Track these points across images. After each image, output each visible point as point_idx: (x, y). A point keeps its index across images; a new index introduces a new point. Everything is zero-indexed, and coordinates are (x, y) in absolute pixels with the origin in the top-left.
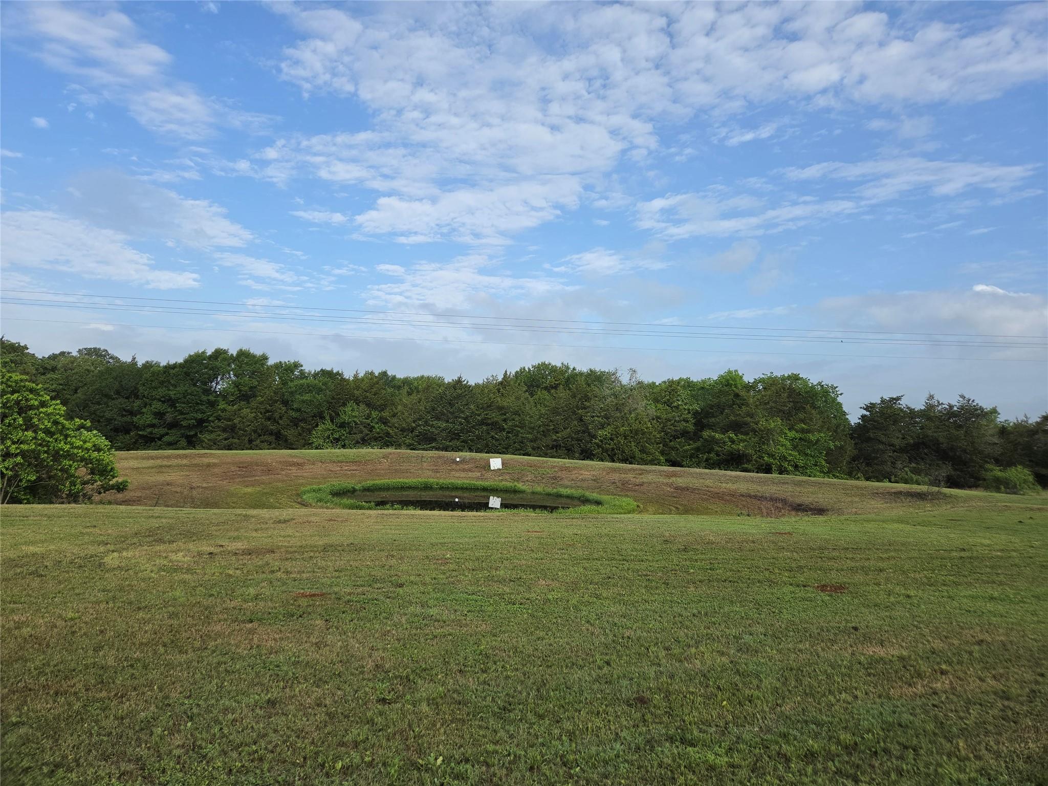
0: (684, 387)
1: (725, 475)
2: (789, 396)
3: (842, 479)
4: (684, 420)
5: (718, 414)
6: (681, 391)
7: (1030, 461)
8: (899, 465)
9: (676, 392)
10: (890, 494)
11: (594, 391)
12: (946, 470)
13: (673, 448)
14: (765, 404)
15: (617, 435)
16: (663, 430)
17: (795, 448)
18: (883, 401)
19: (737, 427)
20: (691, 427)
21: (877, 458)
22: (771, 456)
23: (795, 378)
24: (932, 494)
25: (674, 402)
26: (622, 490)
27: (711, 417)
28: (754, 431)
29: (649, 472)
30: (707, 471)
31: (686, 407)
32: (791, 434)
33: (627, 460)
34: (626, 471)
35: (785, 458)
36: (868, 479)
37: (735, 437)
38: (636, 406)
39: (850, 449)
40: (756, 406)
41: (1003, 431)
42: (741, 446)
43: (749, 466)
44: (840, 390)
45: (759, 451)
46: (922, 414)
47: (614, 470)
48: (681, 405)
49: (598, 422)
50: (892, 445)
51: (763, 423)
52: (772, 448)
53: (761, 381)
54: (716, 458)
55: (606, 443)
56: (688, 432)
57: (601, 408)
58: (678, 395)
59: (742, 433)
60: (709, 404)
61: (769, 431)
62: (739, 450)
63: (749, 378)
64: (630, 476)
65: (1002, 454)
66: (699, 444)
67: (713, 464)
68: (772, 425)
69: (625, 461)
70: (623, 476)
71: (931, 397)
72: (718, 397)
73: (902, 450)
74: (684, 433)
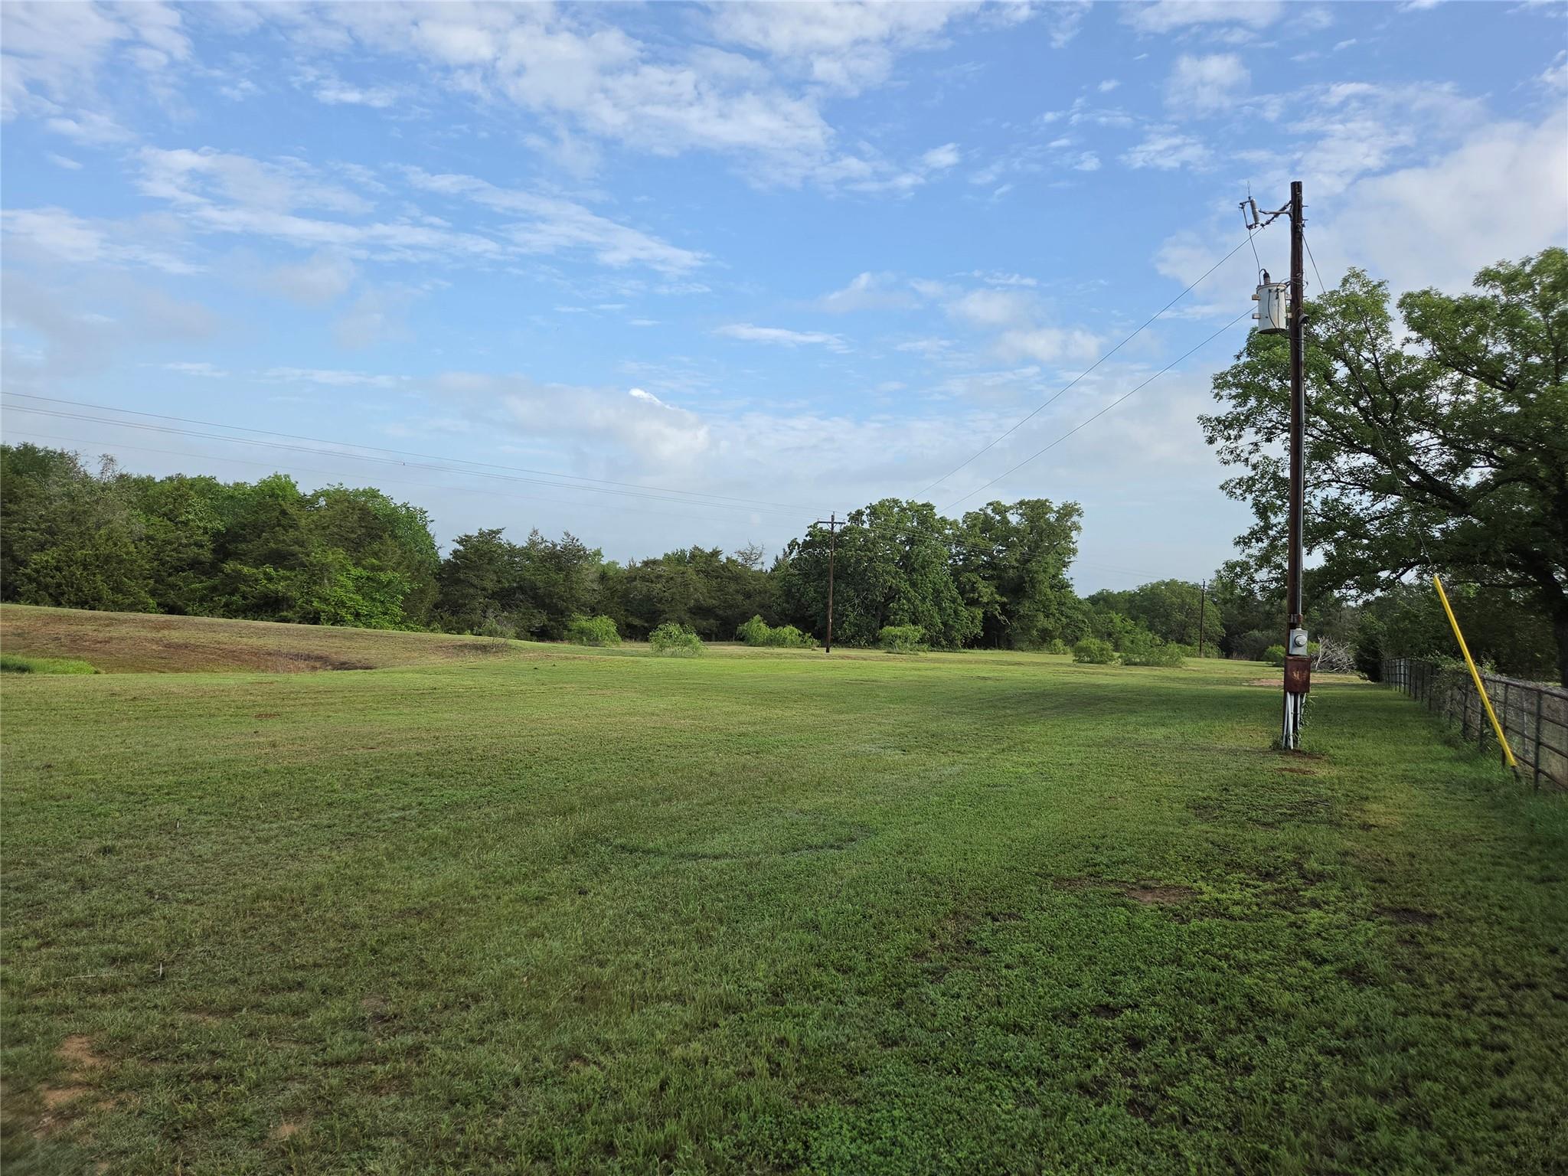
0: (202, 493)
1: (248, 627)
2: (361, 519)
3: (417, 630)
4: (196, 544)
5: (252, 537)
6: (194, 499)
7: (626, 610)
8: (490, 613)
9: (186, 500)
10: (454, 647)
11: (29, 486)
12: (540, 619)
13: (172, 586)
14: (324, 528)
15: (71, 561)
16: (157, 557)
17: (358, 590)
18: (481, 534)
19: (279, 558)
20: (206, 555)
21: (465, 605)
22: (325, 600)
23: (373, 494)
24: (497, 646)
25: (181, 514)
26: (71, 650)
27: (241, 542)
28: (303, 565)
29: (125, 621)
30: (222, 620)
31: (202, 525)
32: (356, 572)
33: (86, 603)
34: (80, 621)
35: (343, 604)
36: (447, 632)
37: (273, 573)
38: (110, 517)
39: (433, 594)
40: (310, 530)
41: (603, 577)
42: (281, 587)
43: (289, 614)
44: (430, 516)
45: (307, 593)
46: (525, 553)
47: (60, 619)
48: (193, 520)
49: (34, 539)
50: (484, 589)
51: (317, 556)
52: (326, 590)
53: (325, 494)
54: (241, 602)
55: (47, 575)
56: (201, 563)
57: (41, 517)
58: (190, 505)
59: (285, 568)
60: (240, 523)
61: (324, 568)
62: (277, 592)
63: (306, 489)
64: (88, 628)
65: (599, 602)
66: (216, 581)
67: (236, 611)
68: (331, 557)
69: (82, 604)
70: (74, 628)
71: (535, 532)
72: (256, 512)
73: (493, 595)
74: (195, 564)
